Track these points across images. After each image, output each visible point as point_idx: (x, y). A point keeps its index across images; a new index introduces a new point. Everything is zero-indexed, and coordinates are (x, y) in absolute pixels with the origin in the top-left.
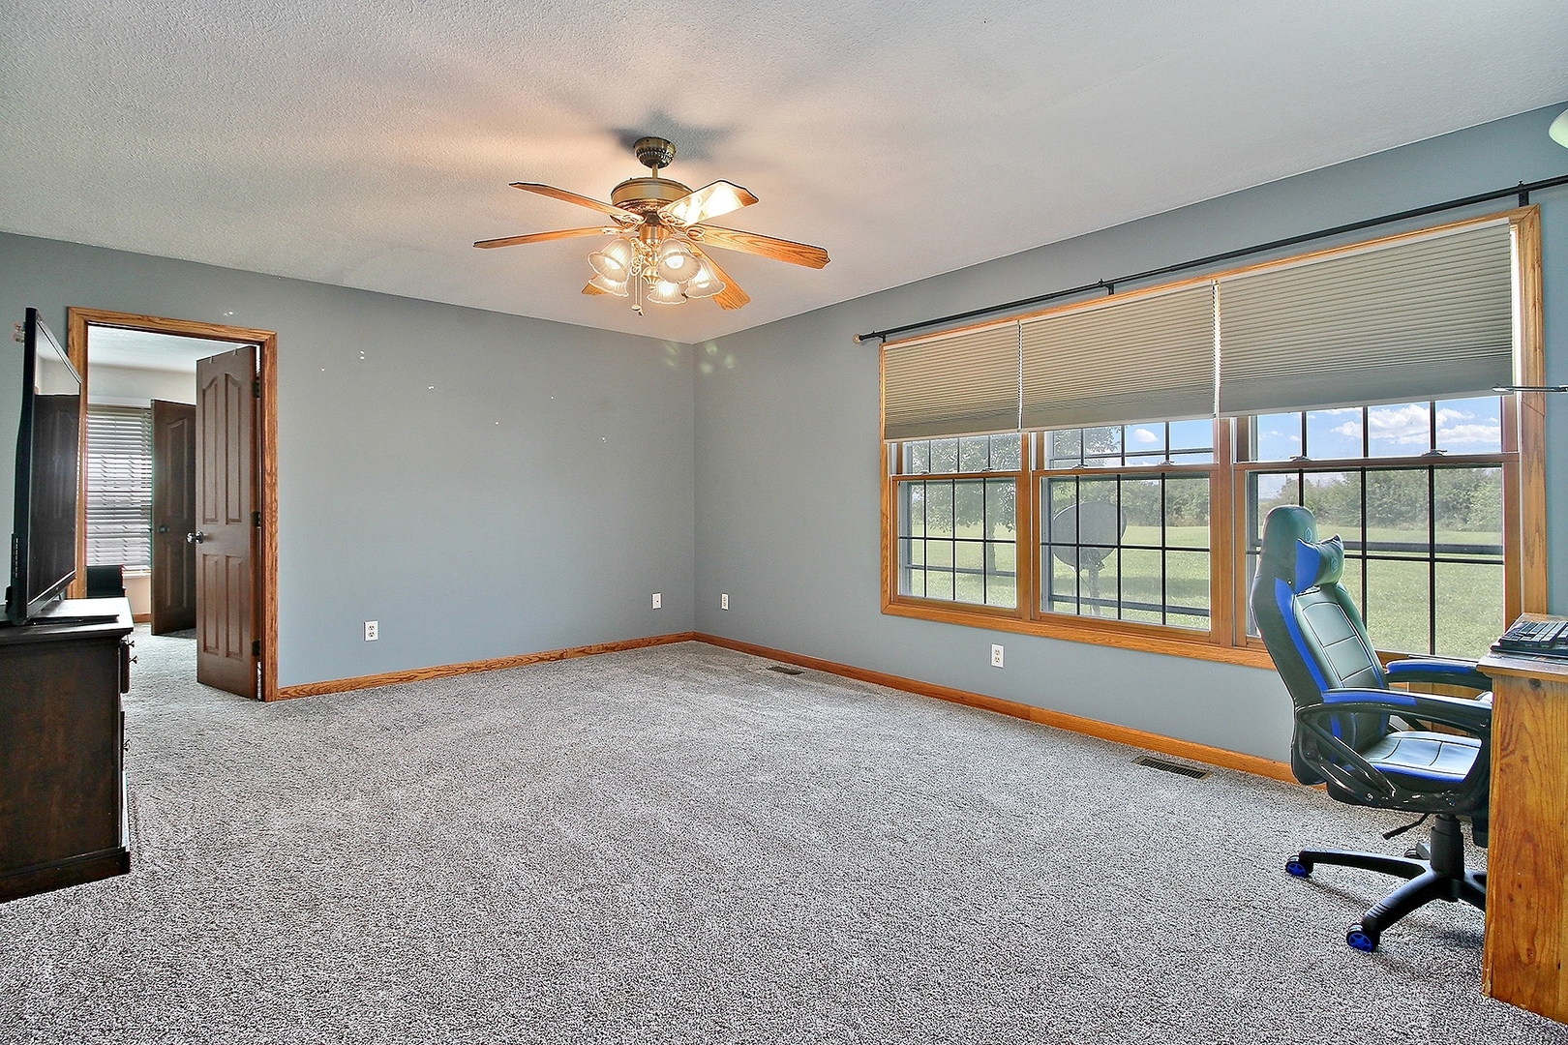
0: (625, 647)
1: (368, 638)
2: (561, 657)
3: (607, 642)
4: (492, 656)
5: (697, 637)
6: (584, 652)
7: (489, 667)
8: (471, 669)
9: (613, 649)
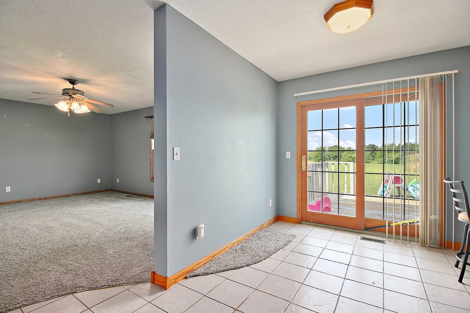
0: (89, 193)
1: (7, 191)
2: (68, 196)
3: (83, 192)
4: (46, 196)
5: (112, 190)
6: (76, 194)
7: (46, 199)
8: (40, 199)
9: (85, 194)
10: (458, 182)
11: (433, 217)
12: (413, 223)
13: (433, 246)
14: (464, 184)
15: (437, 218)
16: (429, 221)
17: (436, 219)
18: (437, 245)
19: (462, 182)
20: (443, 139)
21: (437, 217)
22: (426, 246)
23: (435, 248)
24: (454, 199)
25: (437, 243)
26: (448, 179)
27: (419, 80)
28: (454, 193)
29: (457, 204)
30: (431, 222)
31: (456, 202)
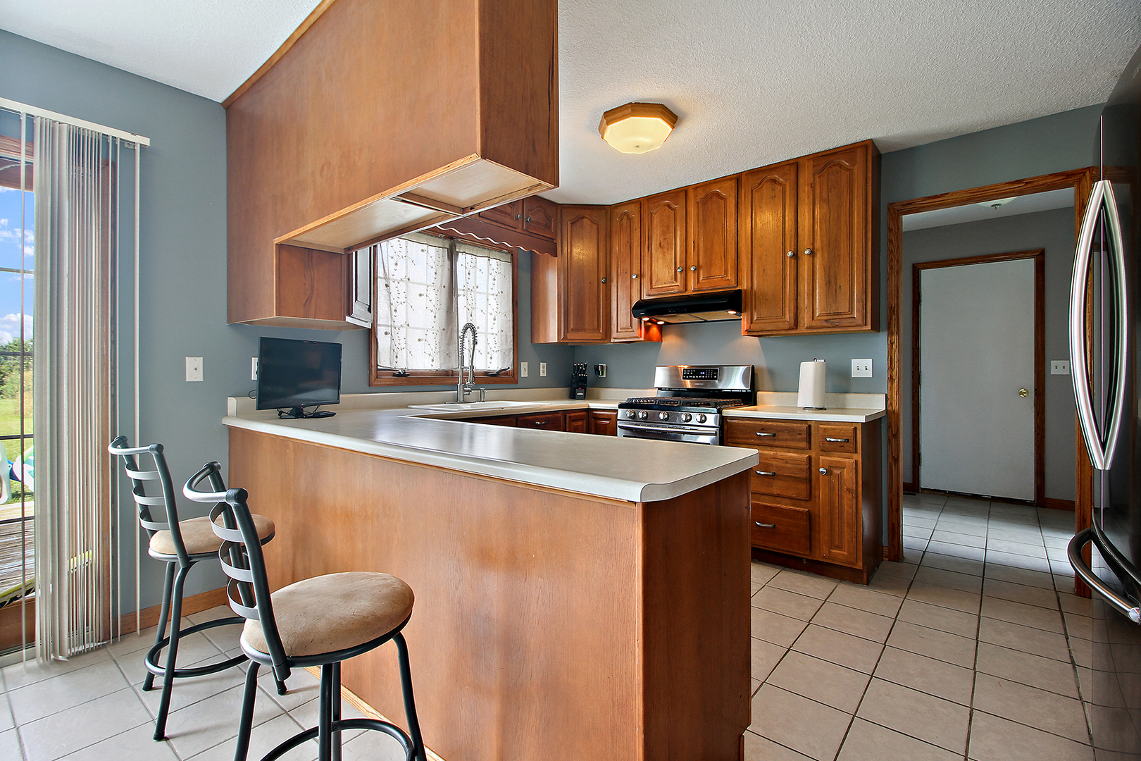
10: (148, 448)
11: (78, 561)
12: (16, 598)
13: (81, 648)
14: (164, 452)
15: (91, 559)
16: (66, 577)
17: (90, 563)
18: (92, 641)
19: (160, 448)
20: (107, 325)
21: (92, 555)
22: (61, 658)
23: (88, 651)
24: (139, 500)
25: (92, 633)
26: (123, 442)
27: (33, 124)
28: (139, 482)
29: (146, 513)
30: (74, 576)
31: (145, 508)
